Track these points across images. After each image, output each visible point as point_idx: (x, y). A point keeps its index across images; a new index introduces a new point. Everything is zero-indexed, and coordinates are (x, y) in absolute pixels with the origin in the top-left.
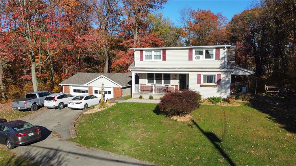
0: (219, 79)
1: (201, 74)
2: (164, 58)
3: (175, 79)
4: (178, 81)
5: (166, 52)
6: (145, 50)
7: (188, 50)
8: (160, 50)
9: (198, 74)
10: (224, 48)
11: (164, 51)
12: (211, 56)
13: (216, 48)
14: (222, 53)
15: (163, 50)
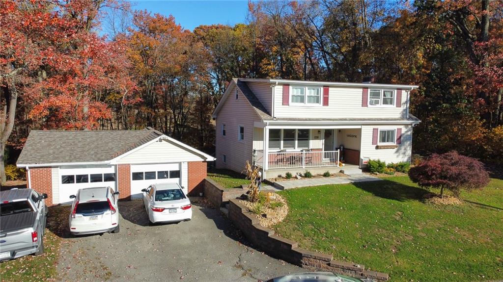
0: (399, 135)
1: (377, 129)
2: (326, 102)
3: (316, 138)
4: (323, 141)
5: (330, 91)
6: (293, 85)
7: (361, 90)
8: (320, 86)
9: (374, 129)
10: (406, 89)
11: (326, 88)
12: (389, 101)
13: (398, 89)
14: (405, 96)
15: (324, 86)
